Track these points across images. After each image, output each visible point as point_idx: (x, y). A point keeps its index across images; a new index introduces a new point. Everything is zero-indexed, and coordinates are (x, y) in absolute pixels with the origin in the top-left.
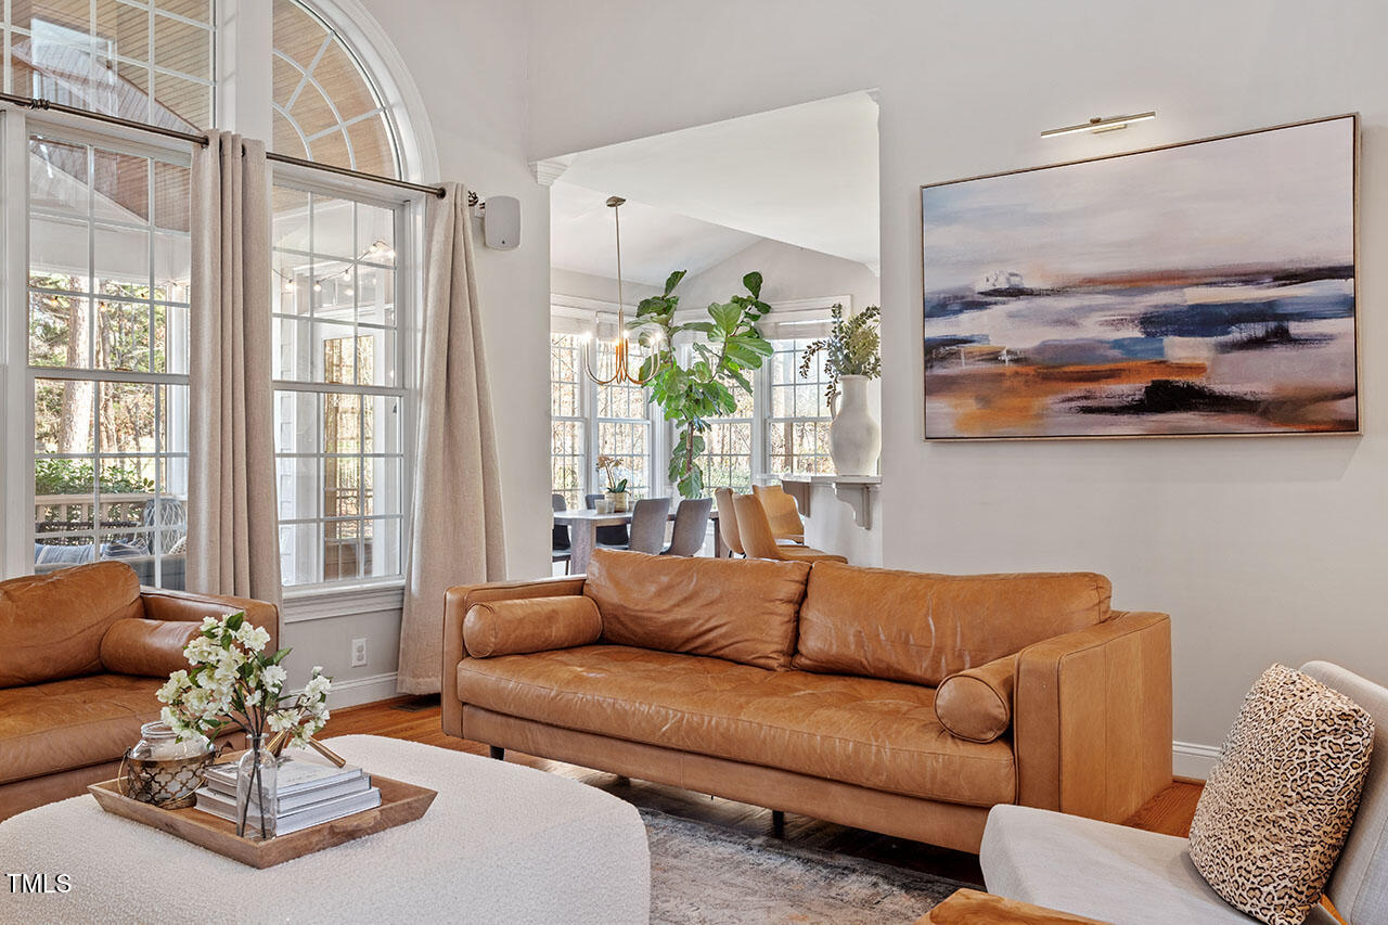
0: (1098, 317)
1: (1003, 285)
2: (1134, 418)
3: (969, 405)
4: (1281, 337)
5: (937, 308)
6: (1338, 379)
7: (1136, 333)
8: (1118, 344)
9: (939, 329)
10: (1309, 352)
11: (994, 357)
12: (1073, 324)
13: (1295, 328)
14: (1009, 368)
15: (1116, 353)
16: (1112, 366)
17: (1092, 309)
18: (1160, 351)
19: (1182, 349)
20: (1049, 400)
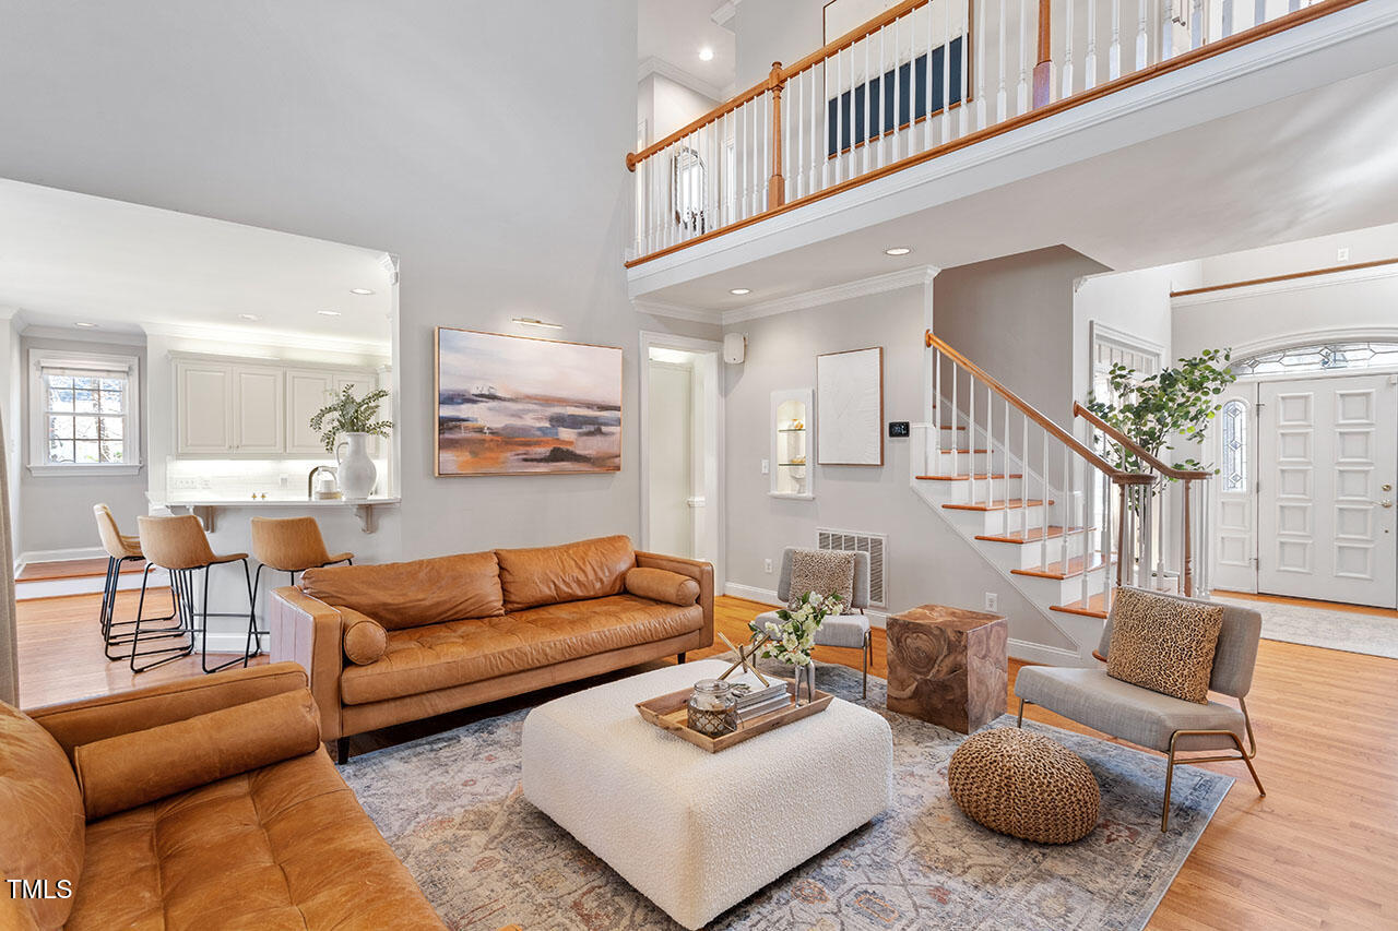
0: (531, 415)
1: (486, 392)
2: (546, 464)
3: (465, 456)
4: (599, 432)
5: (449, 399)
6: (615, 450)
7: (548, 425)
8: (540, 429)
9: (447, 411)
10: (607, 438)
11: (481, 430)
12: (520, 417)
13: (604, 429)
14: (488, 436)
15: (538, 433)
16: (536, 439)
17: (529, 411)
18: (557, 434)
19: (566, 434)
20: (509, 454)
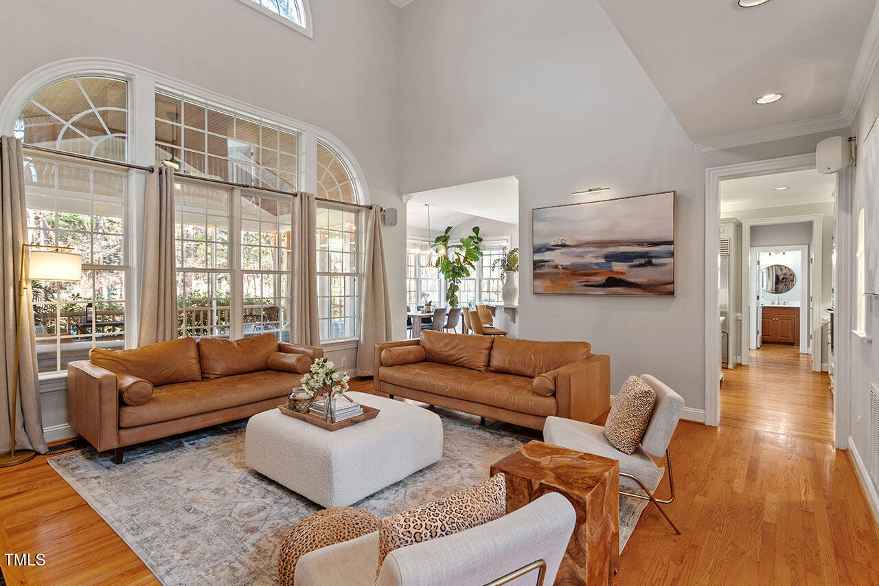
0: (590, 255)
1: (559, 243)
2: (602, 289)
3: (548, 283)
4: (650, 263)
5: (537, 250)
6: (668, 278)
7: (603, 261)
8: (597, 264)
9: (538, 257)
10: (659, 269)
11: (556, 267)
12: (583, 257)
13: (654, 261)
14: (561, 271)
15: (596, 267)
16: (594, 271)
17: (589, 252)
18: (611, 267)
19: (618, 267)
20: (574, 282)
